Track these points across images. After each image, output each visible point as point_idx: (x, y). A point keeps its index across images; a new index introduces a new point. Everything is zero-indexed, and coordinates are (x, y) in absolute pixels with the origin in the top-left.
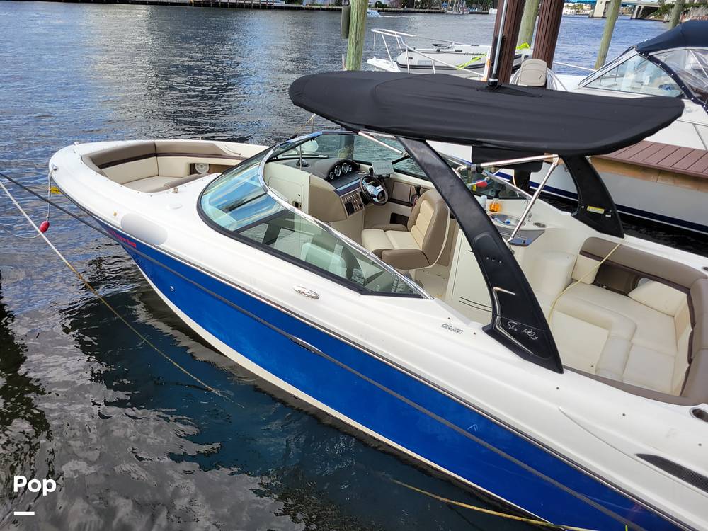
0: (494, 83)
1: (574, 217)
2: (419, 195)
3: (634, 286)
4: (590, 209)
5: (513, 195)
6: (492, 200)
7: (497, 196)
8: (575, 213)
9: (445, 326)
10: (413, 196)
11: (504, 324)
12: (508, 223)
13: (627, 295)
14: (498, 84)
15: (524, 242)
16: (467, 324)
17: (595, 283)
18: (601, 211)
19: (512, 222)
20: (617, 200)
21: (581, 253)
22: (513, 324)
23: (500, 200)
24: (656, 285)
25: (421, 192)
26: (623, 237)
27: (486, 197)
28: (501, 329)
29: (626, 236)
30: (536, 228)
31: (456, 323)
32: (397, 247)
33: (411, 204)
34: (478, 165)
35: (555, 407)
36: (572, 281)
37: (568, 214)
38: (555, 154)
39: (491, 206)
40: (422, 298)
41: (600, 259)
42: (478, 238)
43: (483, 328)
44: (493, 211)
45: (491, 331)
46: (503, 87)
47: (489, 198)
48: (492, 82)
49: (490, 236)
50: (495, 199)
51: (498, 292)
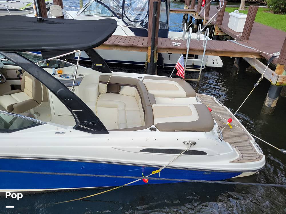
0: (40, 19)
1: (92, 69)
2: (22, 74)
3: (120, 90)
4: (97, 65)
5: (66, 65)
6: (58, 69)
7: (59, 67)
8: (92, 68)
9: (57, 133)
10: (19, 75)
11: (81, 123)
12: (68, 77)
13: (118, 93)
14: (43, 19)
15: (77, 84)
16: (66, 128)
17: (107, 92)
18: (101, 65)
19: (70, 77)
20: (104, 58)
21: (99, 83)
22: (85, 122)
23: (61, 68)
24: (127, 88)
25: (22, 72)
26: (111, 73)
27: (54, 68)
28: (80, 126)
29: (112, 72)
30: (80, 77)
31: (61, 130)
32: (20, 101)
33: (20, 79)
34: (47, 60)
35: (110, 147)
36: (99, 94)
37: (90, 68)
38: (79, 50)
39: (58, 72)
40: (42, 124)
41: (106, 83)
42: (58, 92)
43: (74, 128)
44: (60, 74)
45: (77, 128)
46: (45, 20)
47: (56, 68)
48: (39, 18)
49: (63, 90)
50: (59, 69)
51: (75, 112)
